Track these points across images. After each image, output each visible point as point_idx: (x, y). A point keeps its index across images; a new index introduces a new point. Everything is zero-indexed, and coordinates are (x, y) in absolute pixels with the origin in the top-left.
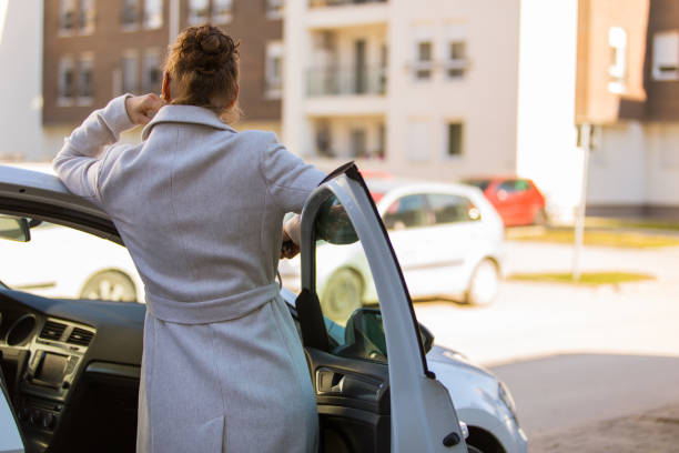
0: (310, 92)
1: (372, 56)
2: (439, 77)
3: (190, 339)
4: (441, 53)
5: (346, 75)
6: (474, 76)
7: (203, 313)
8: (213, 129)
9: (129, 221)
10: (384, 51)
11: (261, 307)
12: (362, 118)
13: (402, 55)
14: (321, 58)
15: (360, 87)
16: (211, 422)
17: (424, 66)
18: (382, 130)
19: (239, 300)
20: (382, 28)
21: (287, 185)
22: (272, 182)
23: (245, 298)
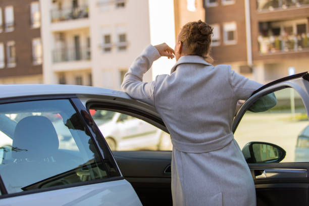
0: (55, 61)
1: (83, 43)
2: (115, 50)
3: (201, 159)
4: (115, 39)
5: (71, 52)
6: (130, 49)
7: (206, 147)
8: (205, 65)
9: (170, 108)
10: (89, 40)
11: (230, 143)
12: (81, 71)
13: (97, 41)
14: (59, 45)
15: (78, 57)
16: (216, 196)
17: (108, 46)
18: (90, 76)
19: (221, 140)
20: (87, 30)
21: (241, 87)
22: (234, 87)
23: (224, 139)
